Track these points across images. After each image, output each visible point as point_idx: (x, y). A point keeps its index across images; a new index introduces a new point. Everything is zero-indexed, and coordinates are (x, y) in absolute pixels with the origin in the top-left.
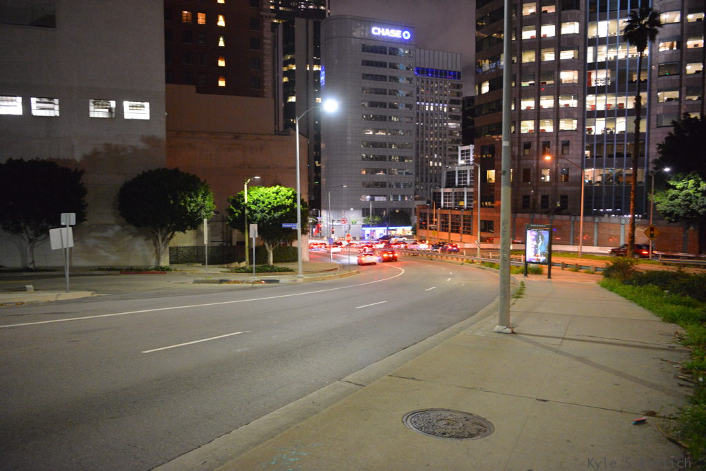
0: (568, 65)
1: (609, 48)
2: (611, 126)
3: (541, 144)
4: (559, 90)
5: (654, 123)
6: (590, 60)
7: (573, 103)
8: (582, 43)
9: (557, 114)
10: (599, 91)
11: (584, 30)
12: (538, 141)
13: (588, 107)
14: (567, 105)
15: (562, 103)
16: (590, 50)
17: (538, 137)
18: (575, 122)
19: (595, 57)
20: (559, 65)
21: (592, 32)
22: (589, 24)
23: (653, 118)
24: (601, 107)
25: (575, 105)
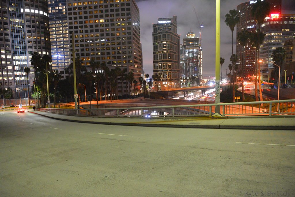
0: (9, 65)
1: (18, 62)
2: (21, 79)
3: (4, 83)
4: (8, 71)
5: (30, 78)
6: (14, 64)
7: (11, 74)
8: (12, 60)
9: (8, 76)
10: (17, 71)
11: (12, 57)
12: (3, 82)
13: (15, 75)
14: (10, 74)
15: (9, 73)
16: (14, 62)
17: (3, 81)
18: (12, 78)
19: (15, 63)
20: (7, 65)
21: (14, 58)
22: (13, 56)
23: (30, 77)
24: (18, 74)
25: (12, 74)
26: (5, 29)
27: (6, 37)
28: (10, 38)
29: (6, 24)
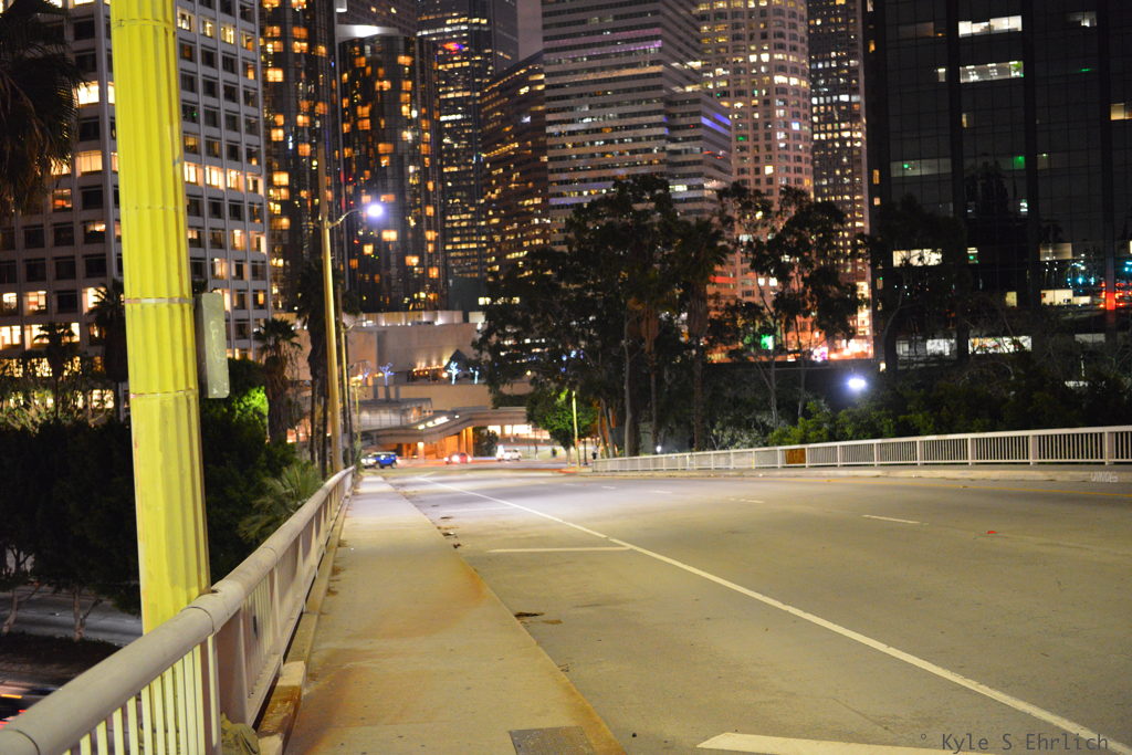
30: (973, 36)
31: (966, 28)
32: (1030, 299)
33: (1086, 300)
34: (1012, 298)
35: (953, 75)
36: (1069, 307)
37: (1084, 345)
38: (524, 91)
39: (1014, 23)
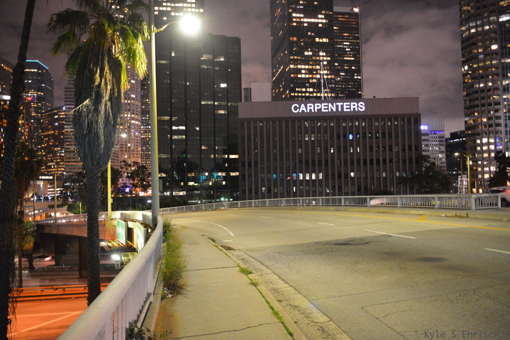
26: (496, 111)
27: (497, 121)
28: (502, 121)
29: (498, 103)
30: (175, 130)
31: (174, 128)
32: (186, 184)
33: (196, 184)
34: (182, 184)
35: (171, 137)
36: (193, 186)
37: (196, 193)
38: (56, 117)
39: (183, 128)
